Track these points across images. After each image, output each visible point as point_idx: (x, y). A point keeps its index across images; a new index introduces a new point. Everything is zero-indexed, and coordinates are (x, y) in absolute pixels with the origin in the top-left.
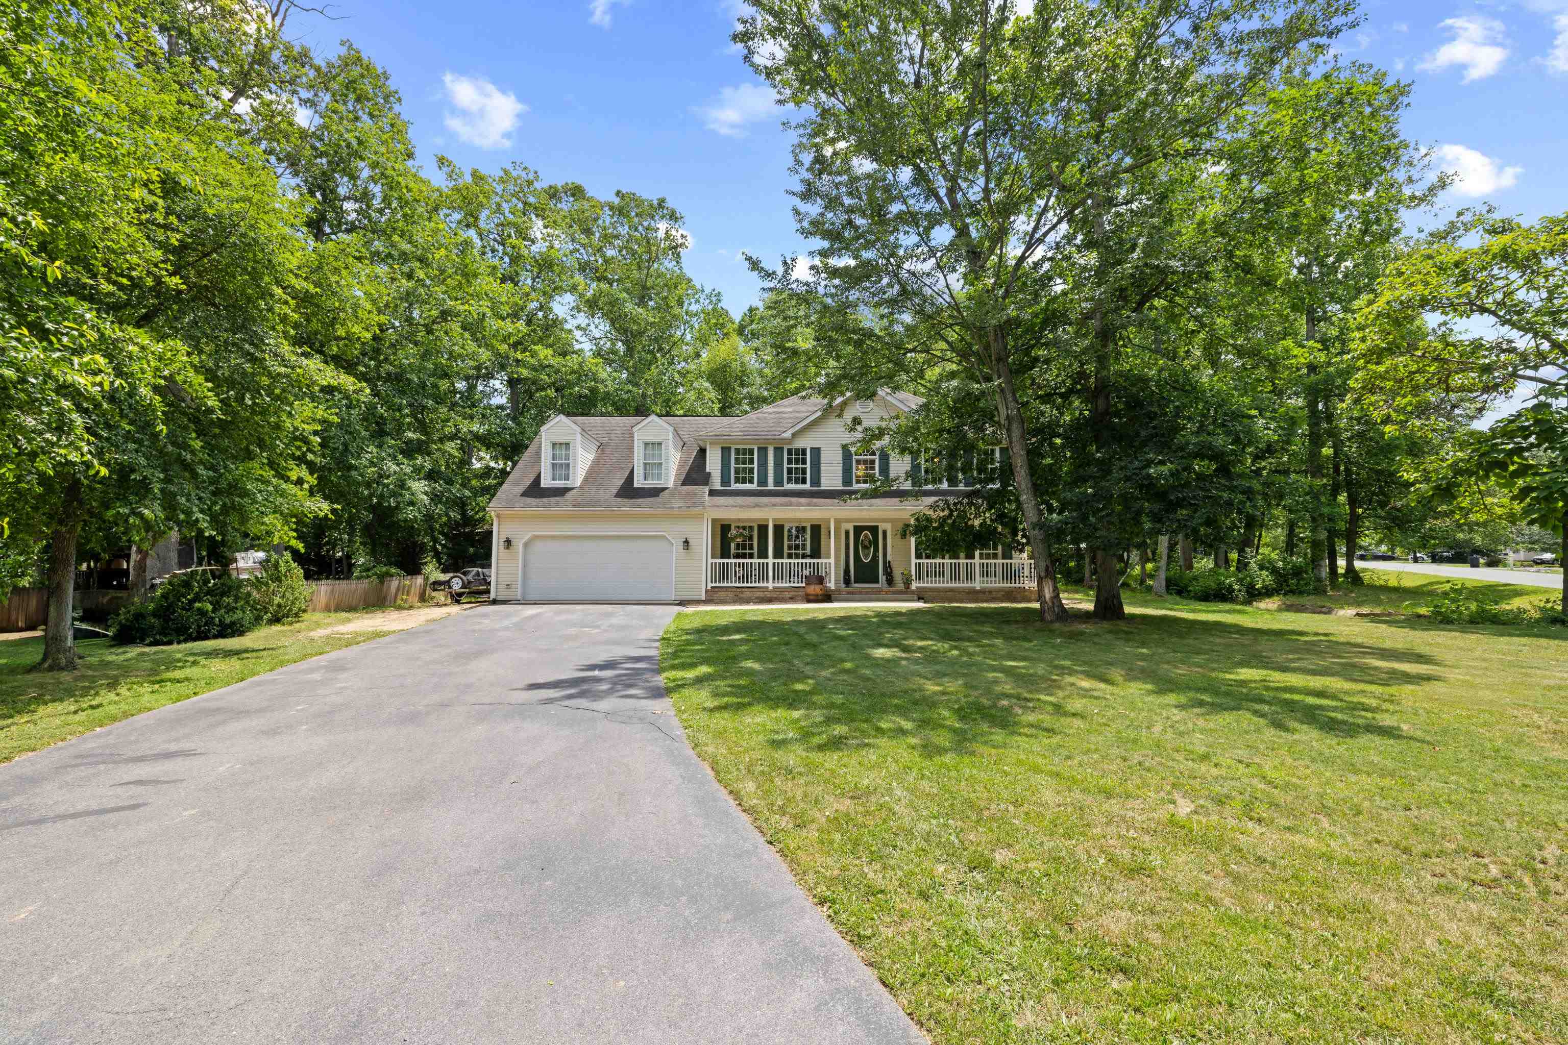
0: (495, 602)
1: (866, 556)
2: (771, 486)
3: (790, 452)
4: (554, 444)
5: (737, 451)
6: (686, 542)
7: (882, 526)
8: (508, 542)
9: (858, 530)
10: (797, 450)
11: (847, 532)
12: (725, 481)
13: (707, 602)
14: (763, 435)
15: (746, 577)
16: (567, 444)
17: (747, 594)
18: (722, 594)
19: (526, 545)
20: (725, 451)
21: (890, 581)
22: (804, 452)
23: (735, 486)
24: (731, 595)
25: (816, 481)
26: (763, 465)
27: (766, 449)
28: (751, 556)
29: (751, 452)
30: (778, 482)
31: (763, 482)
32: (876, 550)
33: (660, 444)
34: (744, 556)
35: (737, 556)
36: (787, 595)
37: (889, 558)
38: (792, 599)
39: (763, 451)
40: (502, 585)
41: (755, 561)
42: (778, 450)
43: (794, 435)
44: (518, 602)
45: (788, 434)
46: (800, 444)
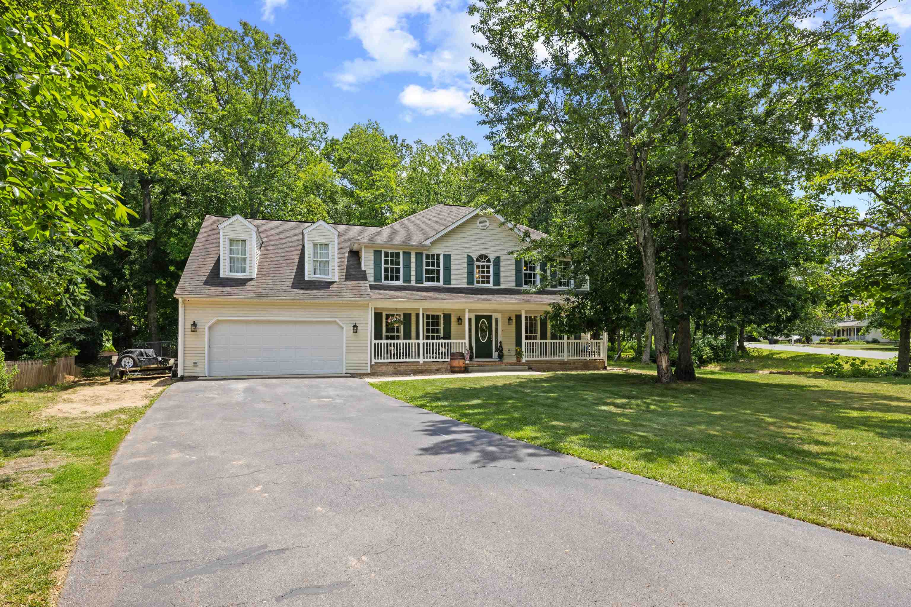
0: (183, 379)
1: (483, 337)
2: (413, 283)
3: (427, 256)
4: (231, 240)
5: (386, 254)
6: (355, 326)
7: (495, 316)
8: (194, 325)
9: (478, 318)
10: (433, 256)
11: (470, 320)
12: (377, 278)
13: (373, 374)
14: (408, 242)
15: (397, 355)
16: (244, 241)
17: (403, 368)
18: (384, 368)
19: (210, 328)
20: (377, 253)
21: (501, 356)
22: (438, 256)
23: (385, 282)
24: (391, 368)
25: (447, 281)
26: (407, 266)
27: (409, 253)
28: (398, 338)
29: (398, 255)
30: (419, 280)
31: (407, 279)
32: (491, 333)
33: (327, 245)
34: (392, 338)
35: (388, 338)
36: (434, 367)
37: (500, 339)
38: (438, 371)
39: (407, 254)
40: (190, 364)
41: (402, 341)
42: (419, 255)
43: (431, 243)
44: (206, 378)
45: (428, 243)
46: (435, 251)
